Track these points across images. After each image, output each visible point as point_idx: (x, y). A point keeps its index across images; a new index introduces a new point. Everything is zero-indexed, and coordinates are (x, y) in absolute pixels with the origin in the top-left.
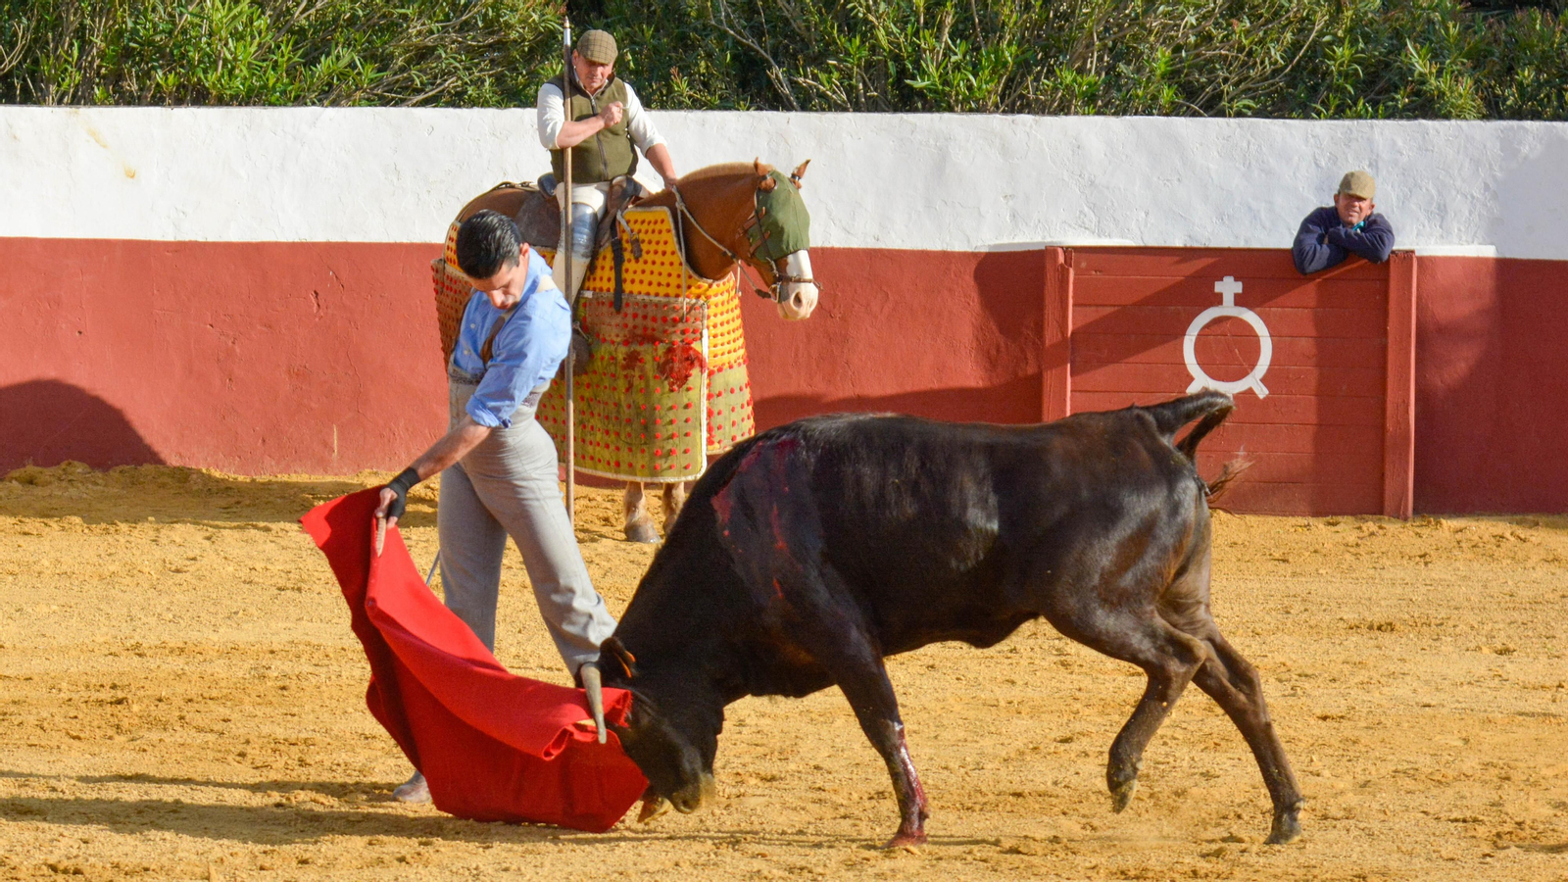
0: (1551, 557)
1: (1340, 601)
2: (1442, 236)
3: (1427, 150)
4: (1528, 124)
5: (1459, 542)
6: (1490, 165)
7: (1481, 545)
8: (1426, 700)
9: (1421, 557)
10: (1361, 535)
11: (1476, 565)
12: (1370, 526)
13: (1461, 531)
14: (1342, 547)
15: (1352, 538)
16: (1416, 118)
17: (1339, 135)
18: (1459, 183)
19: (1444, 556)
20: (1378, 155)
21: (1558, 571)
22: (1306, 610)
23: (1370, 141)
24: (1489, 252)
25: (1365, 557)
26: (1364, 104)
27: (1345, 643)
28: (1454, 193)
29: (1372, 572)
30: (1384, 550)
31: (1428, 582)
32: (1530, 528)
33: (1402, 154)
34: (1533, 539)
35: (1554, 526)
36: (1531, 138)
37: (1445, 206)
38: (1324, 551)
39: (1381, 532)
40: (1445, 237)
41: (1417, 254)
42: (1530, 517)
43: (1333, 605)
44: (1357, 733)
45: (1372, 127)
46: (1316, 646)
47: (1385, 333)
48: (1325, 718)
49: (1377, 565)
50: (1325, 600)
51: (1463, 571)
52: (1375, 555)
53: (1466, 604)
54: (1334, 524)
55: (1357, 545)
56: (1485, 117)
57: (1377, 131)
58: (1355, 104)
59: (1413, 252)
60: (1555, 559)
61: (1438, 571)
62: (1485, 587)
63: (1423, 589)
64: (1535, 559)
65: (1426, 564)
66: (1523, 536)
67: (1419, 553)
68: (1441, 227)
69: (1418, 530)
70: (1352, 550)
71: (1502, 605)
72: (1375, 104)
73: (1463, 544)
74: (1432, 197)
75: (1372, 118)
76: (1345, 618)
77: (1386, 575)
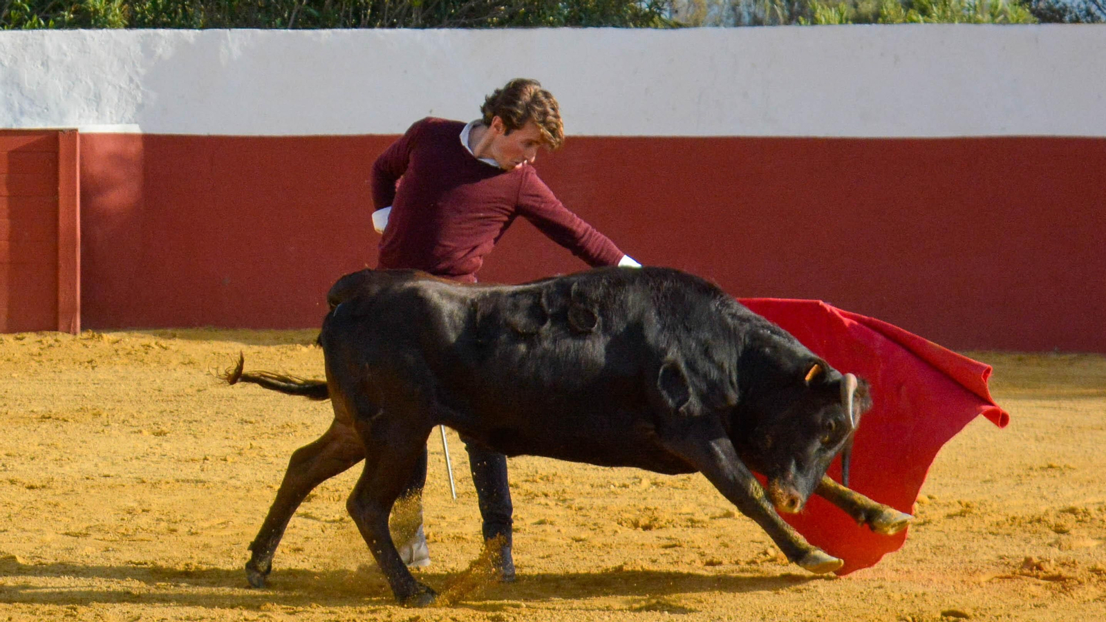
0: (187, 361)
1: (30, 397)
2: (98, 118)
3: (85, 52)
4: (161, 31)
5: (116, 351)
6: (133, 63)
7: (133, 352)
8: (106, 473)
9: (88, 362)
10: (43, 347)
11: (131, 368)
12: (49, 338)
13: (117, 342)
14: (28, 356)
15: (35, 349)
16: (76, 28)
17: (18, 42)
18: (110, 77)
19: (106, 361)
20: (48, 57)
21: (193, 371)
22: (5, 405)
23: (42, 45)
24: (135, 129)
25: (46, 364)
26: (38, 19)
27: (39, 430)
28: (106, 84)
29: (52, 375)
30: (60, 358)
31: (96, 382)
32: (170, 339)
33: (65, 55)
34: (172, 347)
35: (189, 338)
36: (163, 42)
37: (100, 95)
38: (15, 360)
39: (57, 344)
40: (100, 118)
41: (81, 131)
42: (169, 331)
43: (25, 401)
44: (57, 499)
45: (43, 35)
46: (16, 432)
47: (56, 193)
48: (31, 488)
49: (56, 370)
50: (19, 397)
51: (122, 372)
52: (54, 362)
53: (126, 397)
54: (21, 339)
55: (40, 355)
56: (126, 27)
57: (47, 38)
58: (31, 18)
59: (76, 130)
60: (190, 363)
61: (102, 373)
62: (140, 384)
63: (92, 387)
64: (175, 362)
65: (93, 368)
66: (164, 346)
67: (87, 360)
68: (97, 111)
69: (85, 342)
70: (35, 358)
71: (153, 397)
72: (46, 20)
73: (119, 352)
74: (90, 89)
75: (44, 28)
76: (35, 410)
77: (65, 377)
